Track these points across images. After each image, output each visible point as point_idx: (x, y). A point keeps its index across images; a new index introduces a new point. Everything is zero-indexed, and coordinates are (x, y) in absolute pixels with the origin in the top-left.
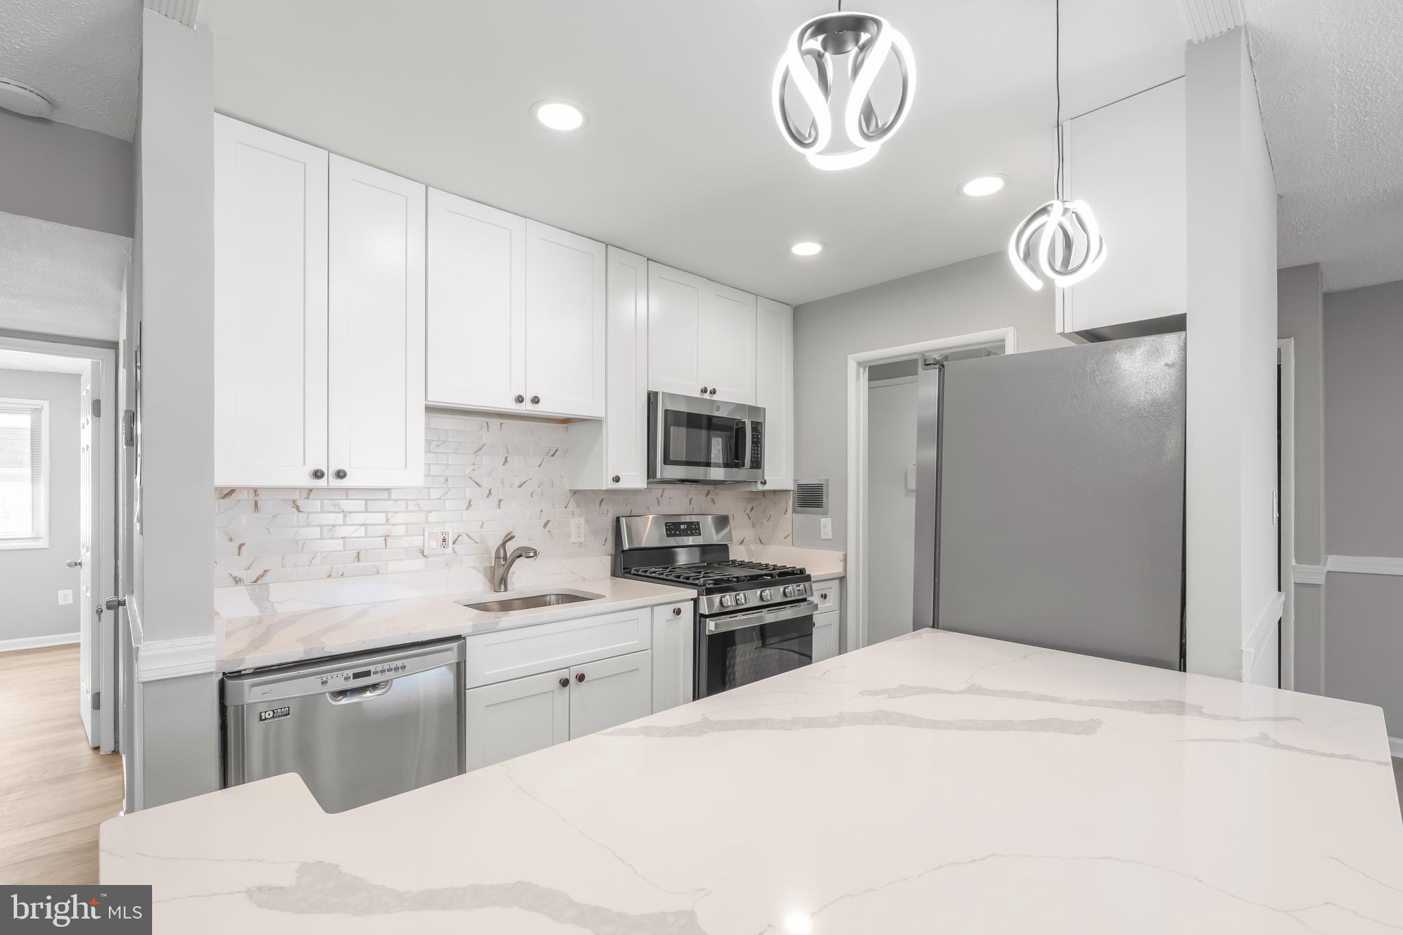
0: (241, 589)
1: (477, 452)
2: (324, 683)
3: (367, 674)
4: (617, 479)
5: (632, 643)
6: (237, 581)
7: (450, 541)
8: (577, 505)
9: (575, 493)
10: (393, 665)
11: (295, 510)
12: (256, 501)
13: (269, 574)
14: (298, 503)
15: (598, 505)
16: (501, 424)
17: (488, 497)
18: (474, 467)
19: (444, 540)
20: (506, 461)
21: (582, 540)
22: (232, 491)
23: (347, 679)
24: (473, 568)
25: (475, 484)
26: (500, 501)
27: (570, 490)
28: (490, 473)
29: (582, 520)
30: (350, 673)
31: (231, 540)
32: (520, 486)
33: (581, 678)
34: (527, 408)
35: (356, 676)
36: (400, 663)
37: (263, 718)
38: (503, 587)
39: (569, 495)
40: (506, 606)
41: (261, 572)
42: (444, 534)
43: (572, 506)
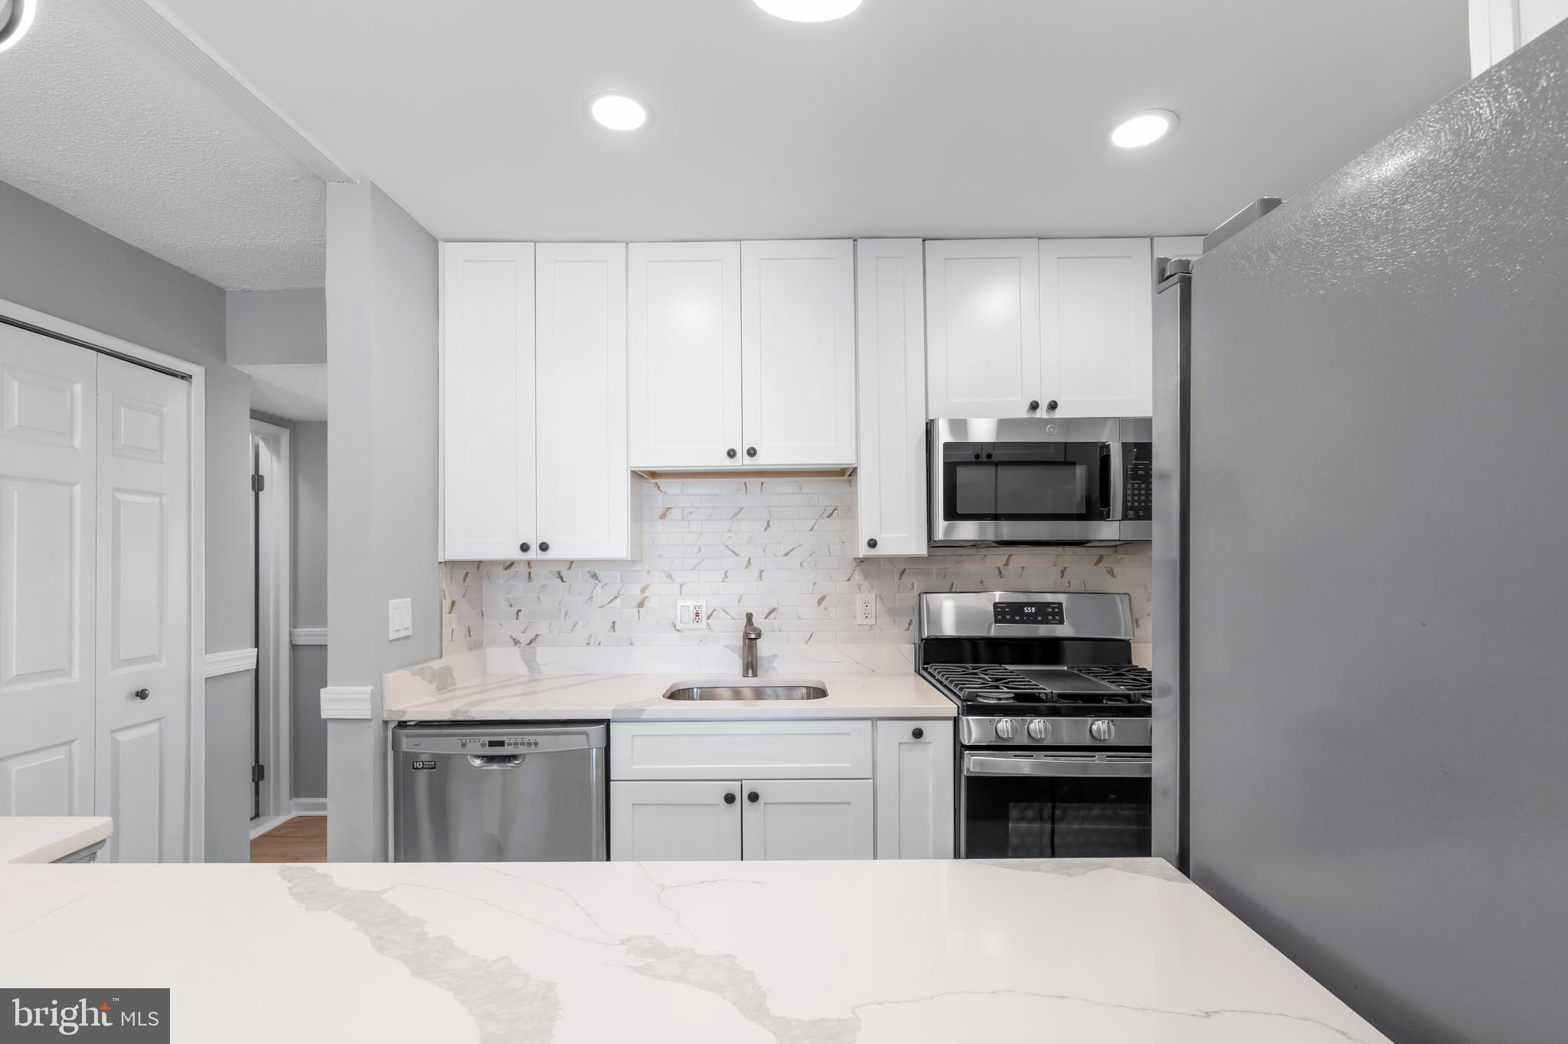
0: (516, 650)
1: (734, 516)
2: (464, 745)
3: (501, 744)
4: (872, 544)
5: (841, 766)
6: (516, 642)
7: (704, 615)
8: (866, 577)
9: (862, 562)
10: (527, 739)
11: (559, 580)
12: (530, 573)
13: (539, 638)
14: (562, 574)
15: (896, 578)
16: (762, 483)
17: (746, 567)
18: (730, 534)
19: (697, 614)
20: (768, 525)
21: (872, 621)
22: (512, 563)
23: (483, 745)
24: (726, 646)
25: (732, 553)
26: (761, 572)
27: (855, 559)
28: (749, 541)
29: (872, 597)
30: (486, 740)
31: (511, 606)
32: (786, 555)
33: (754, 797)
34: (742, 462)
35: (492, 744)
36: (532, 739)
37: (415, 767)
38: (750, 672)
39: (854, 564)
40: (759, 694)
41: (534, 636)
42: (697, 609)
43: (858, 577)
